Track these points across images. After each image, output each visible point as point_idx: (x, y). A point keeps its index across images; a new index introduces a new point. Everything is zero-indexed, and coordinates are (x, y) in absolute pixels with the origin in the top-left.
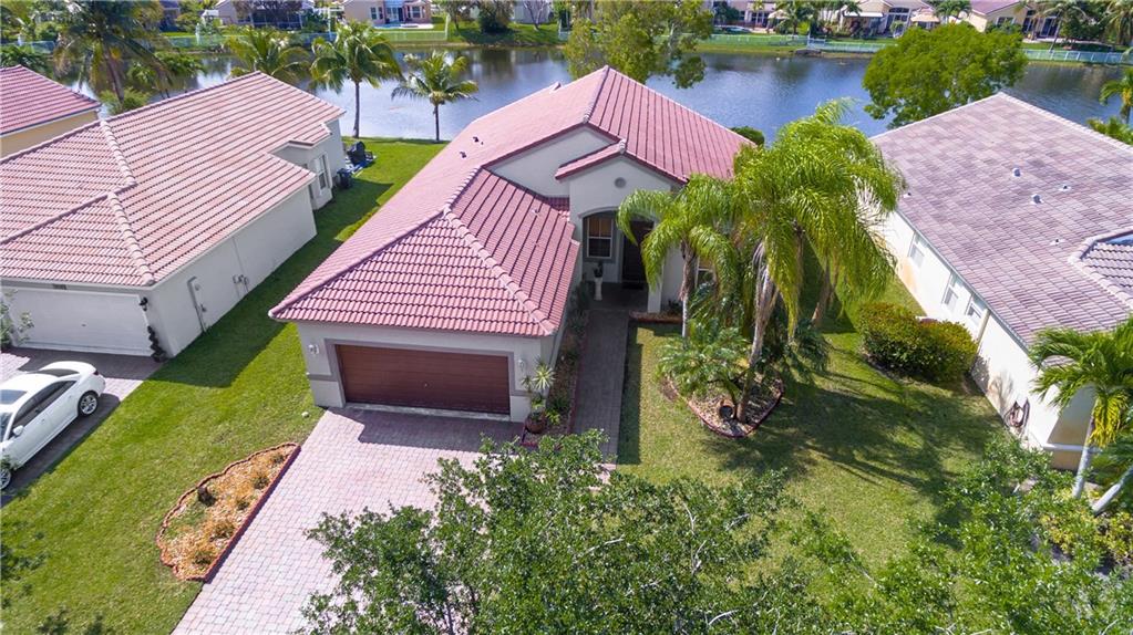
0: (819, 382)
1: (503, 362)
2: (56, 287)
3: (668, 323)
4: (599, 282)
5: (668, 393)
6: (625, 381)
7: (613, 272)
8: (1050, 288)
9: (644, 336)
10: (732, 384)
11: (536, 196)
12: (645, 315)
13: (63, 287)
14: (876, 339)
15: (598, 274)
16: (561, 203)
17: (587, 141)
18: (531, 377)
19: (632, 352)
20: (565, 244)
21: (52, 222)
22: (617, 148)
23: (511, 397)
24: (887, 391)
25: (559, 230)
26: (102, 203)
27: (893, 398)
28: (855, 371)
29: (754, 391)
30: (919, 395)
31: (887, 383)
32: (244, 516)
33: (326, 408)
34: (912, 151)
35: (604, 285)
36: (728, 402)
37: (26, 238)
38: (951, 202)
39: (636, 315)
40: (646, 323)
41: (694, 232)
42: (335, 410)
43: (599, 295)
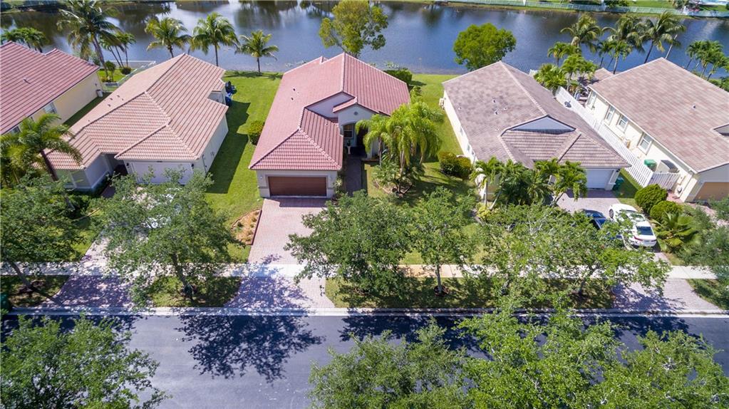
0: (422, 179)
1: (324, 179)
2: (158, 162)
3: (375, 161)
4: (349, 148)
5: (377, 186)
6: (362, 183)
7: (354, 143)
8: (490, 146)
9: (367, 167)
10: (396, 181)
11: (325, 118)
12: (366, 159)
13: (161, 162)
14: (443, 165)
15: (349, 145)
16: (334, 120)
17: (344, 98)
18: (334, 183)
19: (364, 173)
20: (338, 137)
21: (149, 137)
22: (354, 101)
23: (327, 190)
24: (444, 180)
25: (335, 131)
26: (165, 129)
27: (447, 183)
28: (436, 175)
29: (403, 184)
30: (456, 181)
31: (446, 178)
32: (254, 229)
33: (264, 198)
34: (465, 87)
35: (351, 148)
36: (395, 187)
37: (141, 144)
38: (472, 112)
39: (363, 159)
40: (367, 162)
41: (382, 134)
42: (268, 198)
43: (349, 153)
